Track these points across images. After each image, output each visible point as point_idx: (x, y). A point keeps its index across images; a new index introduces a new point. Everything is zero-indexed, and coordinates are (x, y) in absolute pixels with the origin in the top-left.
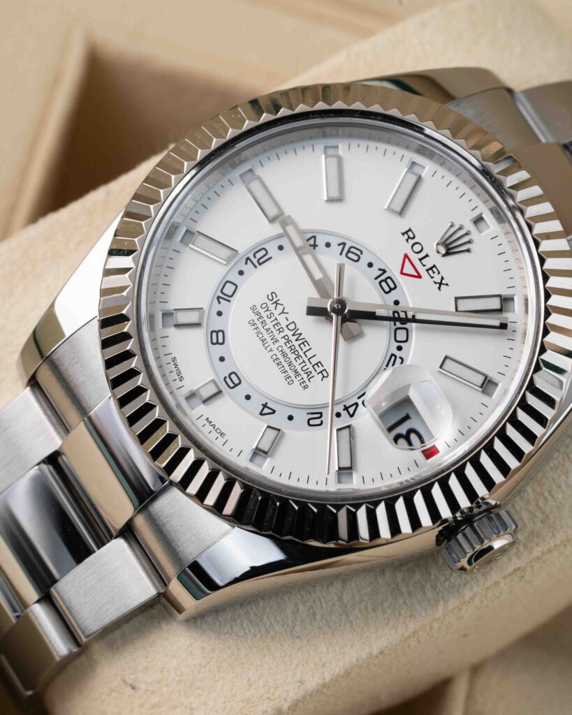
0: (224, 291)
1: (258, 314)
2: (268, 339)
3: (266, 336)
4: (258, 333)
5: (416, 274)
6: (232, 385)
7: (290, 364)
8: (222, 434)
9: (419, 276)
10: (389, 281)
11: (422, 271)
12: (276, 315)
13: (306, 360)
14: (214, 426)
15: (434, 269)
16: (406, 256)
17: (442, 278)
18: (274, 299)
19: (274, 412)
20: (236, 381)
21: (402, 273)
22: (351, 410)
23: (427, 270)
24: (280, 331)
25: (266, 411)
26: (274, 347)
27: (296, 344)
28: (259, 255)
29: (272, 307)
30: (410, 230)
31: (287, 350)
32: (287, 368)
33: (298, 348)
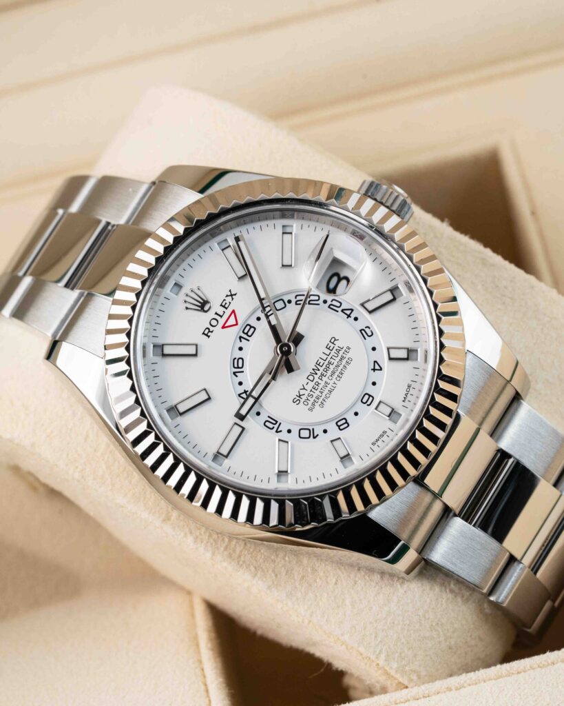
0: (308, 436)
1: (313, 404)
2: (328, 389)
3: (326, 391)
4: (326, 397)
5: (233, 315)
6: (371, 399)
7: (338, 366)
8: (409, 386)
9: (233, 312)
10: (246, 331)
11: (228, 312)
12: (308, 392)
13: (329, 357)
14: (406, 395)
15: (223, 304)
16: (224, 327)
17: (227, 296)
18: (298, 399)
19: (375, 362)
20: (367, 397)
21: (237, 324)
22: (348, 312)
23: (226, 308)
24: (318, 384)
25: (377, 367)
26: (331, 382)
27: (321, 369)
28: (271, 426)
29: (304, 398)
30: (204, 333)
31: (329, 373)
32: (341, 367)
33: (324, 367)
